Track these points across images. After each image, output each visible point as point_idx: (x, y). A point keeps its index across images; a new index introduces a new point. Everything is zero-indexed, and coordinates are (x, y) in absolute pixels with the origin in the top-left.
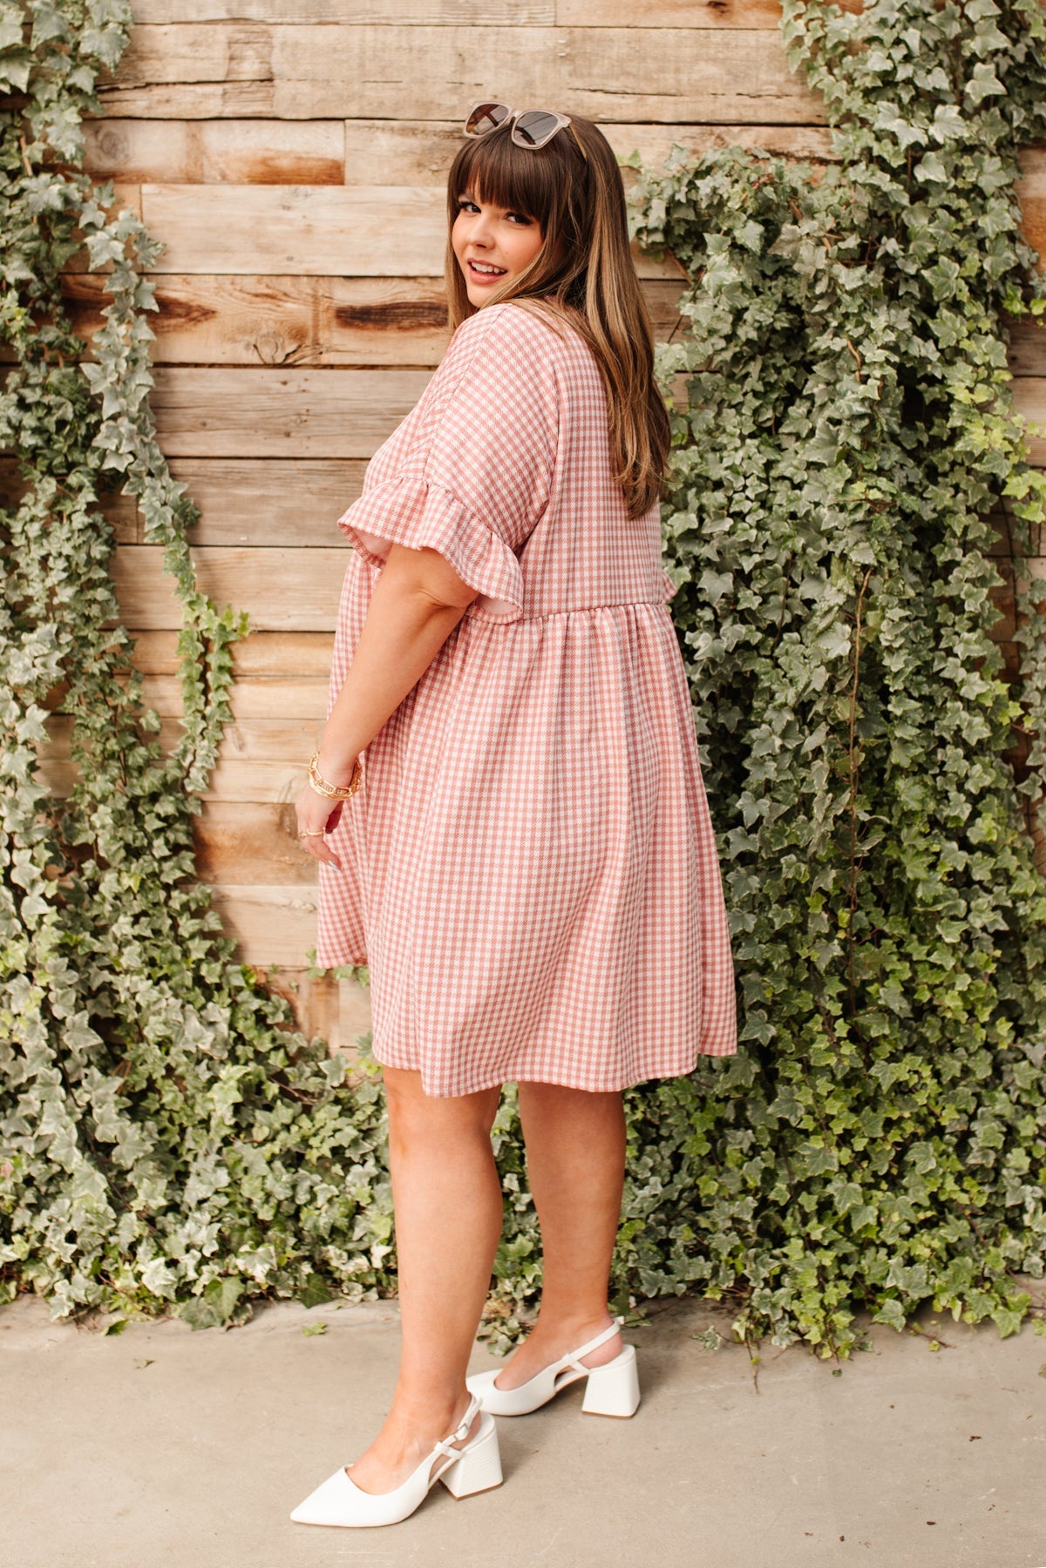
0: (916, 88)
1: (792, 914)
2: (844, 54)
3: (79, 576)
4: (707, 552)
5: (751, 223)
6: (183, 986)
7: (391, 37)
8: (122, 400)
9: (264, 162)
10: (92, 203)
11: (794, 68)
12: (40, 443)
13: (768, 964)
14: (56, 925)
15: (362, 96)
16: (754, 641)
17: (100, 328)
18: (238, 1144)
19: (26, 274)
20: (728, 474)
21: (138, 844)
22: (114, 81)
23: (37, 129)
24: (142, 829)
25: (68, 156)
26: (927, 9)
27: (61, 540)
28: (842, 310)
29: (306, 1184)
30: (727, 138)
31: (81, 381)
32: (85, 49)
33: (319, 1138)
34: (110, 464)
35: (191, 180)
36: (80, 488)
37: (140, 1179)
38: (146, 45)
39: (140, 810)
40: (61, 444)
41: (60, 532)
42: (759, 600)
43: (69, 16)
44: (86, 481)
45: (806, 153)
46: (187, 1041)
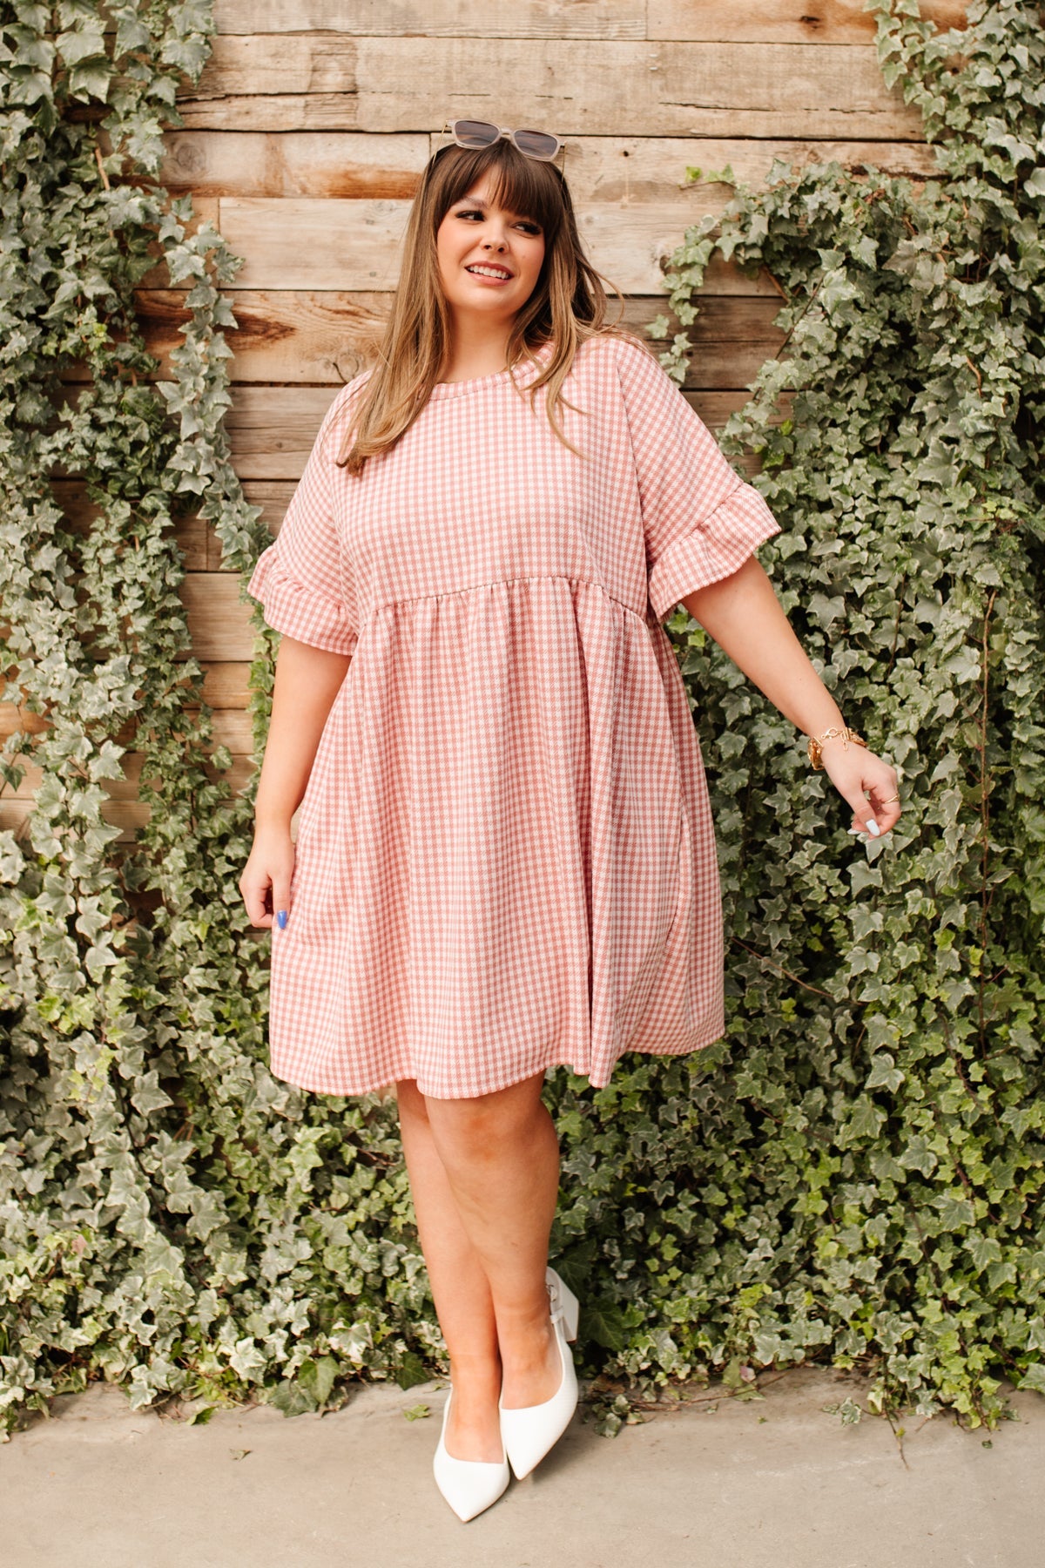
0: (1023, 103)
1: (916, 952)
2: (942, 70)
3: (154, 604)
4: (816, 575)
5: (866, 239)
6: (253, 1042)
7: (479, 49)
8: (199, 420)
9: (346, 175)
10: (171, 217)
11: (890, 84)
12: (116, 465)
13: (893, 1004)
14: (126, 977)
15: (448, 109)
16: (867, 668)
17: (176, 345)
18: (316, 1212)
19: (104, 289)
20: (836, 495)
21: (208, 889)
22: (192, 92)
23: (115, 140)
24: (212, 873)
25: (149, 169)
26: (1033, 26)
27: (135, 567)
28: (961, 326)
29: (393, 1255)
30: (820, 154)
31: (156, 400)
32: (167, 58)
33: (403, 1205)
34: (186, 486)
35: (270, 194)
36: (155, 512)
37: (218, 1253)
38: (226, 55)
39: (209, 853)
40: (135, 466)
41: (135, 557)
42: (871, 624)
43: (150, 26)
44: (161, 505)
45: (900, 169)
46: (260, 1102)
